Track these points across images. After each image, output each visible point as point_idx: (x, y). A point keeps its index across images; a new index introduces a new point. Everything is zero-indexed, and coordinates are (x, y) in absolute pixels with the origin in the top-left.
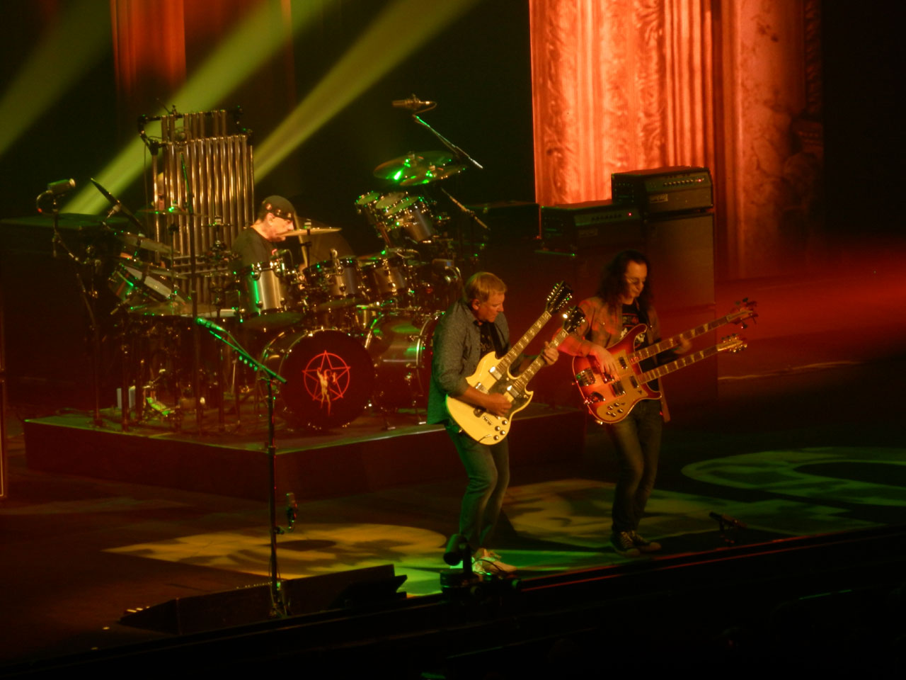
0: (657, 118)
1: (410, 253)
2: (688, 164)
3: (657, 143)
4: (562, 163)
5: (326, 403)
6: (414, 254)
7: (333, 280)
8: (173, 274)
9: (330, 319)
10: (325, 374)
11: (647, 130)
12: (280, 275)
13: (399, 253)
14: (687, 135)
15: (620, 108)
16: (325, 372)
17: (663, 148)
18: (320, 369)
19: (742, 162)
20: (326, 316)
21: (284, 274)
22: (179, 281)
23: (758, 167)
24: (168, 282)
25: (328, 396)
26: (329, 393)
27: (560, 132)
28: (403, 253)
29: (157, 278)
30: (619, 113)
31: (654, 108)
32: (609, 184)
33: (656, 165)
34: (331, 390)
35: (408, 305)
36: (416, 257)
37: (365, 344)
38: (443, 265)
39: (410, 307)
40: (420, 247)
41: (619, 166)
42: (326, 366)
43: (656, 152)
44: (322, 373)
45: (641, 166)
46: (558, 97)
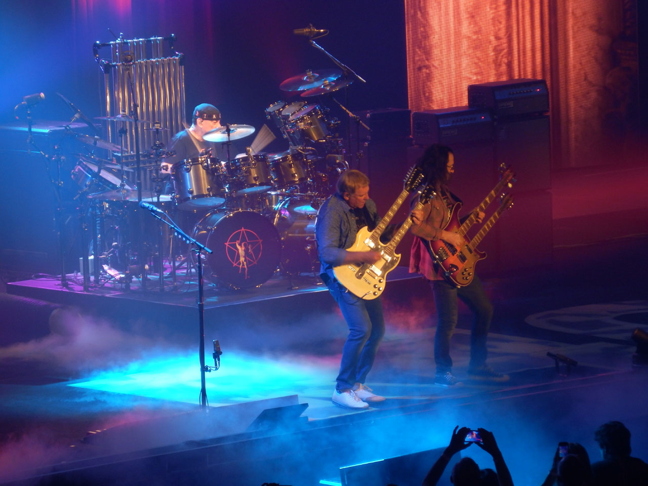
0: (504, 40)
1: (309, 150)
2: (529, 76)
3: (505, 60)
4: (429, 77)
5: (243, 269)
6: (312, 150)
7: (248, 172)
8: (122, 167)
9: (246, 202)
10: (243, 246)
11: (497, 50)
12: (206, 168)
13: (301, 150)
14: (529, 54)
15: (476, 33)
16: (243, 244)
17: (510, 65)
18: (239, 242)
19: (572, 74)
20: (244, 200)
21: (210, 167)
22: (128, 173)
23: (586, 79)
24: (119, 174)
25: (245, 263)
26: (245, 260)
27: (428, 53)
28: (303, 150)
29: (110, 171)
30: (475, 37)
31: (502, 33)
32: (466, 94)
33: (504, 78)
34: (247, 258)
35: (307, 192)
36: (314, 153)
37: (274, 222)
38: (335, 159)
39: (309, 192)
40: (317, 145)
41: (475, 80)
42: (243, 240)
43: (504, 68)
44: (240, 245)
45: (492, 79)
46: (426, 25)
